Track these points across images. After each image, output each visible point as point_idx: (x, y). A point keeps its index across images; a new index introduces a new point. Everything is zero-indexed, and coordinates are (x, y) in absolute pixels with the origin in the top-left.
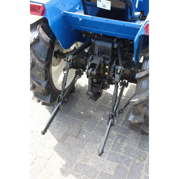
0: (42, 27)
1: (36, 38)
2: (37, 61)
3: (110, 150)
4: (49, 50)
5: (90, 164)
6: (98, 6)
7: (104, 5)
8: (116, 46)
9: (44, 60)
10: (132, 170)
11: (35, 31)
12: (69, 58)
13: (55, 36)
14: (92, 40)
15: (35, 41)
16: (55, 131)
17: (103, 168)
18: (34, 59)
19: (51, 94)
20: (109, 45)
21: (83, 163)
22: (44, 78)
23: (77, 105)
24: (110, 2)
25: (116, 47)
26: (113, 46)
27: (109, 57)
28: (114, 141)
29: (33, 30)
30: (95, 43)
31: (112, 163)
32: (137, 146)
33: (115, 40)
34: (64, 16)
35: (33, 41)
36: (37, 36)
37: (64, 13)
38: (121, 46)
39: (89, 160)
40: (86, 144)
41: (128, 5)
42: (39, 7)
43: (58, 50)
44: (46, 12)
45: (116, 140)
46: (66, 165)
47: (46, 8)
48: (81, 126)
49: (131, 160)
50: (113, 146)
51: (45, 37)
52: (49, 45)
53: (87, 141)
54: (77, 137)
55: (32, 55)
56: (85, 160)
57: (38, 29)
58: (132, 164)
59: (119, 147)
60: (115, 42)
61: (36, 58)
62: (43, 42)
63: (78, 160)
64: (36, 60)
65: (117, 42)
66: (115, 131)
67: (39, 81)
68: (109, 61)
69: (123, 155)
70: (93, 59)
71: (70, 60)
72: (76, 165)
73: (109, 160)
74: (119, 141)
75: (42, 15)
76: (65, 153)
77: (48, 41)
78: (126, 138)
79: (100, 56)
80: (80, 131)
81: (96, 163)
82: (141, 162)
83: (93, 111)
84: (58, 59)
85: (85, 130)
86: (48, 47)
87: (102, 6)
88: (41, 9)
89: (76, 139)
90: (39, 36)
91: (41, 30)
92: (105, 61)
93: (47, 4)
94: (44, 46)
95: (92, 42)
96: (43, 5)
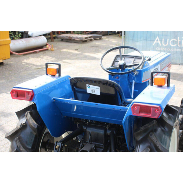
0: (31, 114)
1: (23, 124)
2: (22, 149)
4: (36, 137)
6: (88, 92)
7: (93, 90)
8: (108, 132)
9: (30, 148)
11: (23, 117)
12: (58, 146)
13: (44, 123)
14: (83, 127)
15: (21, 127)
18: (19, 147)
20: (102, 132)
24: (99, 87)
25: (109, 134)
26: (105, 132)
27: (102, 145)
29: (21, 117)
30: (87, 130)
33: (108, 126)
34: (54, 102)
35: (19, 128)
36: (24, 122)
37: (54, 99)
38: (114, 132)
41: (117, 90)
42: (28, 92)
43: (48, 140)
44: (34, 97)
47: (35, 93)
51: (33, 123)
52: (37, 132)
55: (17, 142)
57: (26, 115)
60: (107, 128)
61: (21, 145)
62: (31, 129)
64: (20, 148)
65: (109, 129)
68: (102, 149)
70: (84, 146)
71: (59, 147)
75: (31, 100)
77: (36, 127)
79: (92, 143)
84: (47, 150)
86: (35, 134)
87: (92, 91)
88: (30, 94)
90: (26, 123)
91: (29, 116)
92: (97, 148)
93: (36, 90)
94: (31, 133)
95: (83, 129)
96: (33, 91)
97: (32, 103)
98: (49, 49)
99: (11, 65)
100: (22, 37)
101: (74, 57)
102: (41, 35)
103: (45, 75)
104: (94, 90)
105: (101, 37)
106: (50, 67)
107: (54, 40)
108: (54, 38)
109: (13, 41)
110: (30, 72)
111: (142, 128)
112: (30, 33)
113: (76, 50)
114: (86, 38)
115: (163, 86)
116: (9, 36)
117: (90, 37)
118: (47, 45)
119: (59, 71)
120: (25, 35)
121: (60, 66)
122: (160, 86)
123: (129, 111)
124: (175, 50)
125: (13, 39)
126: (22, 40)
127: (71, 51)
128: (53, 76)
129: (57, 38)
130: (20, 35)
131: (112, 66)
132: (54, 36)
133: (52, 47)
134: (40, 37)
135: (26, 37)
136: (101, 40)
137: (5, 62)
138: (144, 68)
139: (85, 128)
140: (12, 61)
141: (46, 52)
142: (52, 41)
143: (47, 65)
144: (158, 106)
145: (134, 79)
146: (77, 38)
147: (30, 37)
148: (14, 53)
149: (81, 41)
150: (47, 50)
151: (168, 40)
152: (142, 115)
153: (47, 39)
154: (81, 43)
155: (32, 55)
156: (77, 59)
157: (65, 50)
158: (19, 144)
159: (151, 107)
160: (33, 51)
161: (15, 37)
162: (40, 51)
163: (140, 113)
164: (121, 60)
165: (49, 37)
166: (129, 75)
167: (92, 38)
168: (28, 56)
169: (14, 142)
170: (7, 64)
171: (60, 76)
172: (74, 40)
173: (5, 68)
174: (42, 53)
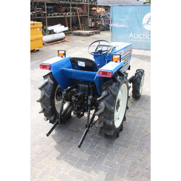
0: (50, 77)
2: (46, 94)
3: (88, 148)
4: (53, 88)
5: (74, 155)
6: (79, 65)
8: (90, 86)
9: (50, 94)
10: (99, 158)
11: (46, 79)
12: (64, 93)
15: (45, 83)
16: (56, 138)
17: (82, 157)
19: (54, 115)
20: (87, 86)
21: (70, 154)
22: (50, 104)
23: (72, 125)
24: (84, 63)
26: (89, 86)
28: (91, 144)
31: (88, 155)
32: (105, 146)
34: (62, 71)
37: (62, 69)
39: (74, 153)
40: (74, 145)
42: (48, 66)
45: (92, 143)
46: (60, 155)
47: (52, 66)
48: (72, 136)
49: (100, 153)
50: (90, 146)
52: (53, 86)
53: (75, 144)
54: (68, 141)
56: (72, 153)
58: (100, 155)
59: (93, 147)
63: (67, 153)
65: (91, 84)
66: (92, 139)
67: (47, 106)
68: (87, 95)
69: (96, 151)
70: (77, 93)
72: (66, 155)
73: (86, 153)
74: (94, 144)
75: (50, 69)
76: (60, 149)
77: (53, 83)
78: (99, 142)
79: (81, 92)
80: (71, 139)
81: (78, 154)
82: (105, 154)
83: (81, 129)
85: (74, 138)
89: (68, 143)
90: (48, 81)
91: (49, 78)
92: (84, 95)
93: (52, 64)
94: (51, 87)
95: (78, 85)
96: (50, 65)
97: (51, 71)
98: (67, 40)
99: (43, 52)
100: (50, 34)
101: (81, 46)
102: (62, 32)
103: (58, 57)
104: (82, 64)
105: (100, 32)
106: (60, 52)
107: (70, 34)
108: (70, 33)
109: (44, 36)
110: (55, 55)
111: (105, 83)
112: (55, 31)
113: (83, 41)
114: (90, 33)
115: (118, 62)
116: (42, 33)
117: (92, 32)
118: (65, 38)
119: (65, 54)
120: (52, 32)
121: (65, 51)
122: (116, 62)
123: (97, 74)
124: (142, 41)
125: (44, 35)
126: (50, 35)
127: (79, 41)
128: (62, 57)
129: (72, 33)
130: (49, 32)
131: (95, 51)
132: (70, 32)
133: (68, 40)
134: (61, 33)
135: (53, 34)
136: (99, 34)
137: (40, 49)
138: (112, 52)
139: (78, 84)
140: (44, 48)
141: (65, 42)
142: (68, 35)
143: (58, 51)
144: (111, 72)
145: (107, 58)
146: (84, 33)
147: (55, 33)
148: (45, 44)
149: (87, 35)
150: (65, 41)
151: (138, 35)
152: (103, 76)
153: (65, 34)
154: (87, 36)
155: (56, 44)
156: (83, 46)
157: (76, 41)
158: (45, 92)
159: (107, 72)
160: (57, 42)
161: (46, 34)
162: (61, 42)
163: (102, 75)
164: (100, 47)
165: (67, 33)
166: (104, 56)
167: (94, 33)
168: (53, 45)
169: (42, 91)
170: (41, 51)
171: (65, 57)
172: (82, 34)
173: (40, 53)
174: (62, 43)
